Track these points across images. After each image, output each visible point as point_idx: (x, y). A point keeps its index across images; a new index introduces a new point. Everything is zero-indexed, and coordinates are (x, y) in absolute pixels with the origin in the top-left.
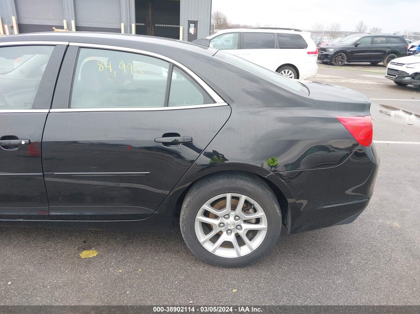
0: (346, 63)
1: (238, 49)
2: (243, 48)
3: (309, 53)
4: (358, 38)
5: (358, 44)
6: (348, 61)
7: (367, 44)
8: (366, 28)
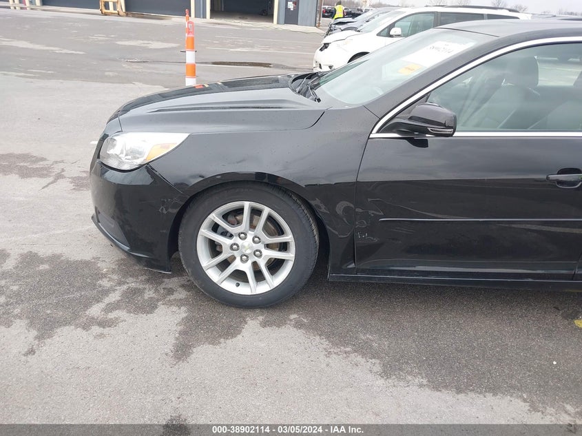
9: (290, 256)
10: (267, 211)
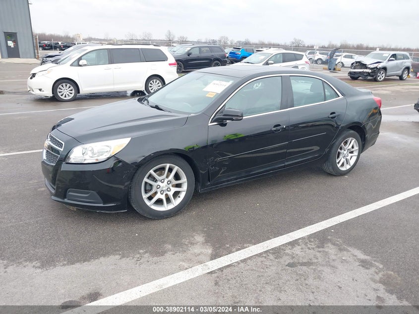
0: (183, 70)
1: (109, 64)
2: (114, 63)
3: (170, 64)
4: (189, 49)
5: (190, 54)
6: (184, 69)
7: (196, 53)
8: (174, 36)
9: (176, 168)
10: (152, 171)
